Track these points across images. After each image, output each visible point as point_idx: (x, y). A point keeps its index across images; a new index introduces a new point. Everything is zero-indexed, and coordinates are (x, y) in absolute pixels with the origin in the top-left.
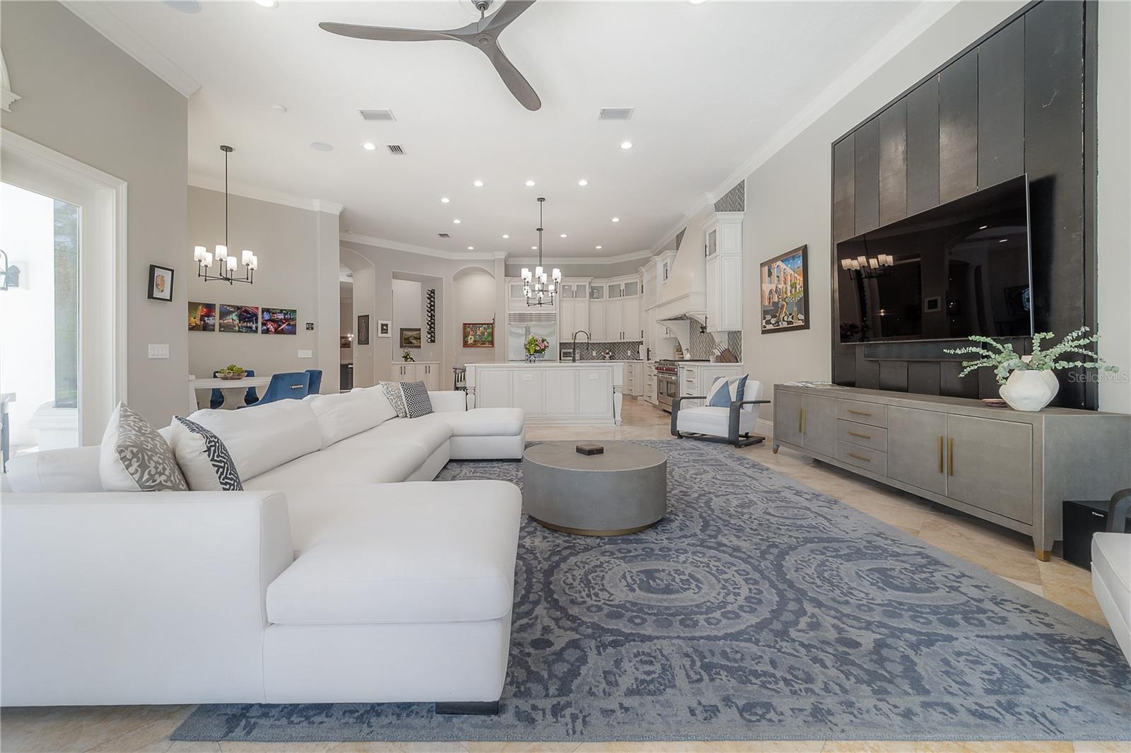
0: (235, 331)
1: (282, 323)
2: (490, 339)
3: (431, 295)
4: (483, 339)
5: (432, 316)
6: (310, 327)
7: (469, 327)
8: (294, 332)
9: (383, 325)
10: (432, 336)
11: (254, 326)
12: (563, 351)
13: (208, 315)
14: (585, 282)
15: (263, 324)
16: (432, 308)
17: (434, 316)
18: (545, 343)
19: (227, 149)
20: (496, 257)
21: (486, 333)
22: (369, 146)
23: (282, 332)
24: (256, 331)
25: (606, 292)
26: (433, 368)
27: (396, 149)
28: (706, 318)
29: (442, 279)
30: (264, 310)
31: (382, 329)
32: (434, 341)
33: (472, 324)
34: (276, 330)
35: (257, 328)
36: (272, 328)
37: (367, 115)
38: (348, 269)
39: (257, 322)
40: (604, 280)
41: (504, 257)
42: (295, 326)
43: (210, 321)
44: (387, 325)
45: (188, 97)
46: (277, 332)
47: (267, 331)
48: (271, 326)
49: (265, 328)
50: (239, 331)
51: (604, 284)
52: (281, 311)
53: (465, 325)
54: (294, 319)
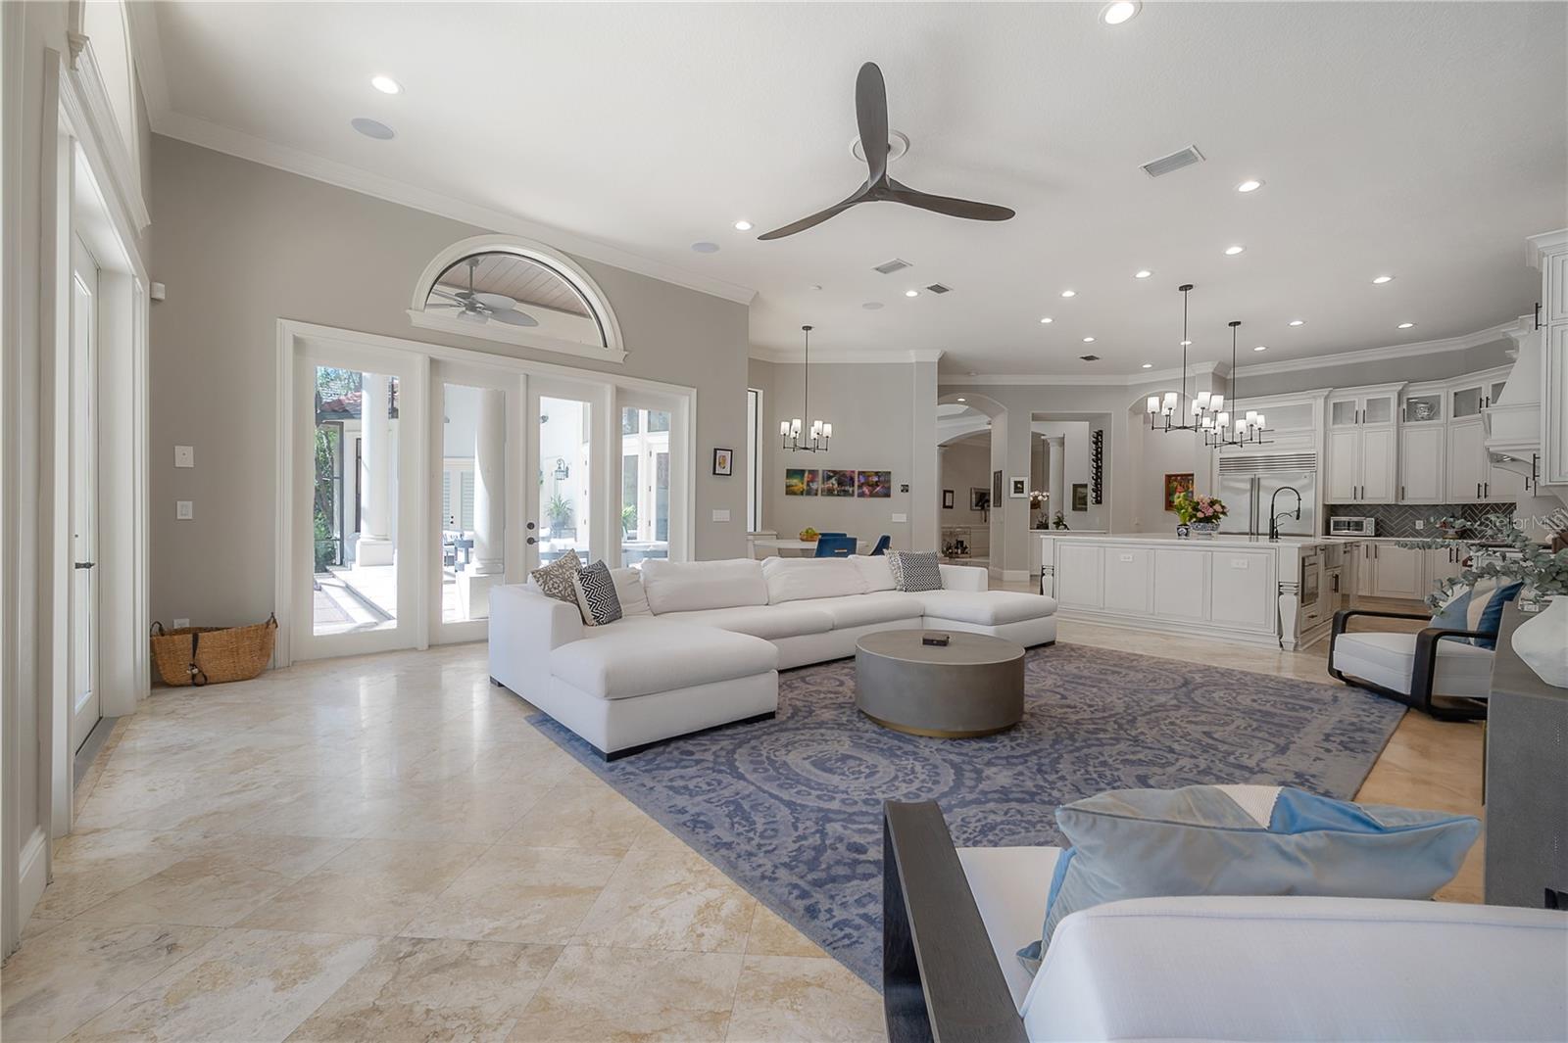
0: (834, 495)
1: (877, 485)
3: (1098, 438)
5: (1099, 468)
6: (905, 489)
7: (1176, 480)
8: (888, 495)
9: (1016, 483)
10: (1098, 496)
11: (851, 489)
12: (1333, 519)
13: (812, 480)
14: (1390, 392)
15: (860, 487)
16: (1098, 457)
18: (1217, 507)
19: (807, 328)
20: (1197, 372)
22: (912, 294)
23: (877, 495)
24: (852, 495)
25: (1447, 406)
27: (938, 289)
28: (1535, 458)
29: (1110, 414)
30: (860, 473)
31: (1016, 488)
32: (1100, 503)
33: (1181, 475)
34: (871, 492)
35: (853, 491)
36: (867, 492)
37: (884, 270)
38: (986, 417)
39: (853, 486)
40: (1442, 384)
41: (1212, 370)
42: (889, 488)
43: (814, 486)
44: (1022, 483)
45: (748, 304)
46: (872, 495)
47: (862, 495)
48: (866, 490)
49: (860, 491)
50: (838, 495)
51: (1443, 392)
52: (877, 473)
53: (1169, 478)
54: (889, 481)
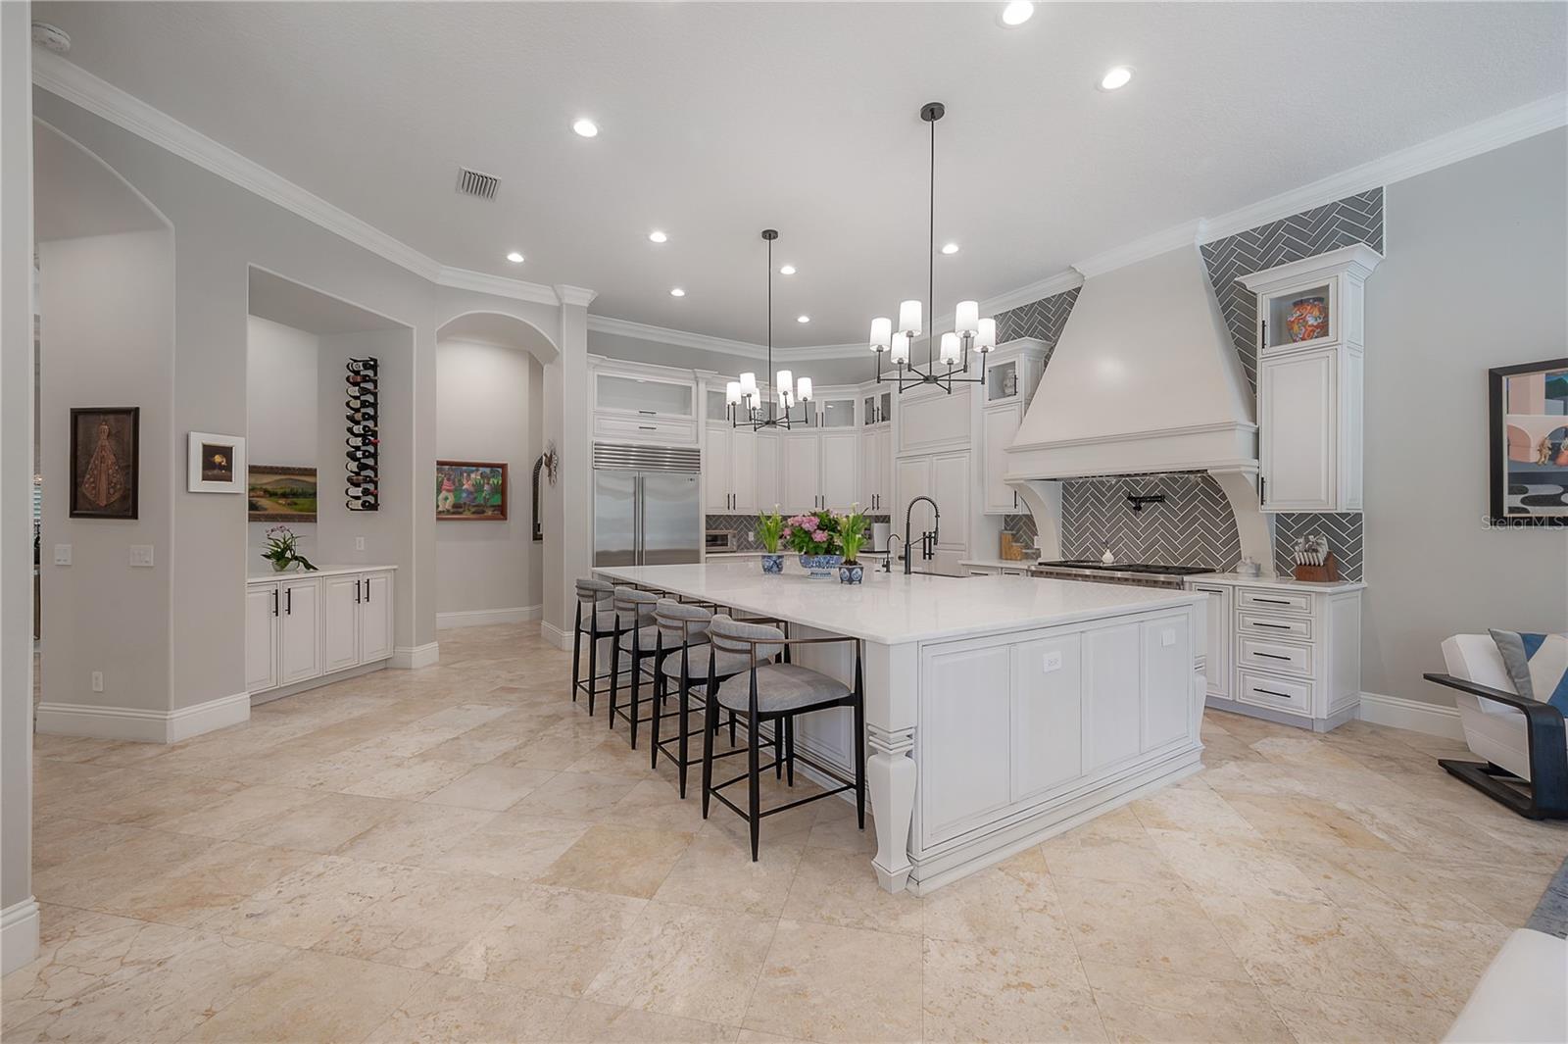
2: (497, 500)
3: (364, 377)
4: (480, 500)
5: (370, 436)
9: (209, 451)
10: (366, 492)
16: (367, 411)
17: (375, 434)
20: (566, 300)
21: (486, 487)
26: (380, 586)
29: (406, 331)
31: (209, 464)
32: (374, 507)
33: (456, 464)
41: (587, 304)
44: (227, 452)
